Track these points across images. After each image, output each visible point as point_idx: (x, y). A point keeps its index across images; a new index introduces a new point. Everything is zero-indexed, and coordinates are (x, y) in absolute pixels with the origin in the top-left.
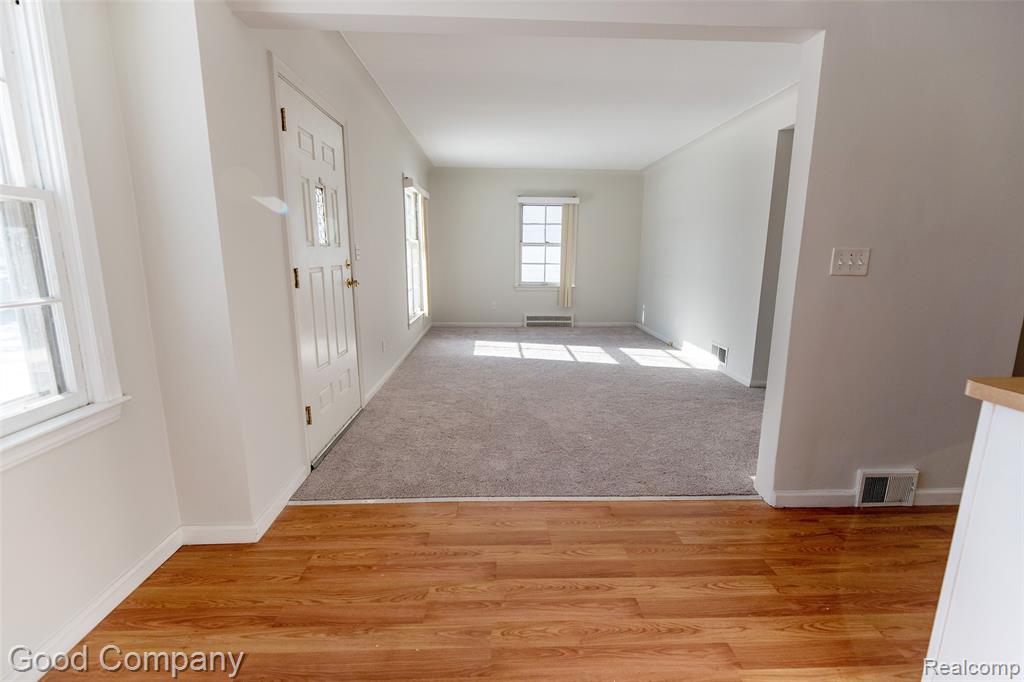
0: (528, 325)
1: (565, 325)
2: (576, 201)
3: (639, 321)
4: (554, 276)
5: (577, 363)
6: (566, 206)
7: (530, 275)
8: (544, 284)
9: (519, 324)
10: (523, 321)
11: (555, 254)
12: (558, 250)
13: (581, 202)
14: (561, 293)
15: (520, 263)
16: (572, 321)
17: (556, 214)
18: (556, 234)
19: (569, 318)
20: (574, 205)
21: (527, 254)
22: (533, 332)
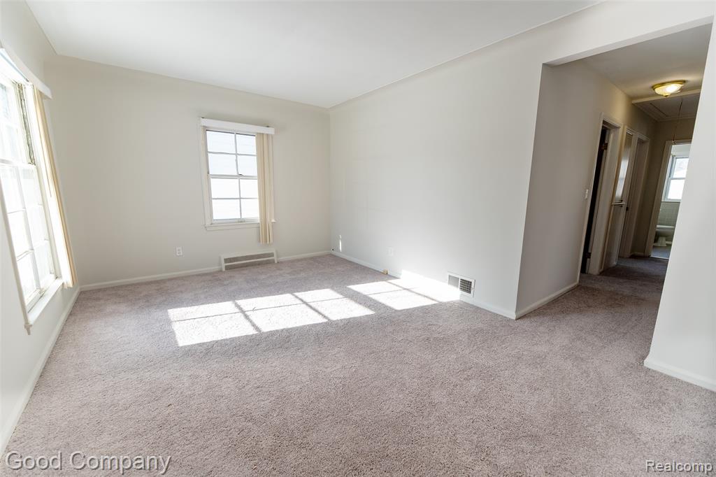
0: (227, 268)
1: (268, 262)
2: (270, 131)
3: (336, 248)
4: (252, 212)
5: (330, 323)
6: (260, 136)
7: (222, 211)
8: (241, 221)
9: (216, 268)
10: (220, 264)
11: (251, 188)
12: (255, 183)
13: (275, 132)
14: (263, 230)
15: (210, 199)
16: (275, 258)
17: (249, 144)
18: (250, 166)
19: (271, 255)
20: (267, 135)
21: (218, 188)
22: (240, 278)
